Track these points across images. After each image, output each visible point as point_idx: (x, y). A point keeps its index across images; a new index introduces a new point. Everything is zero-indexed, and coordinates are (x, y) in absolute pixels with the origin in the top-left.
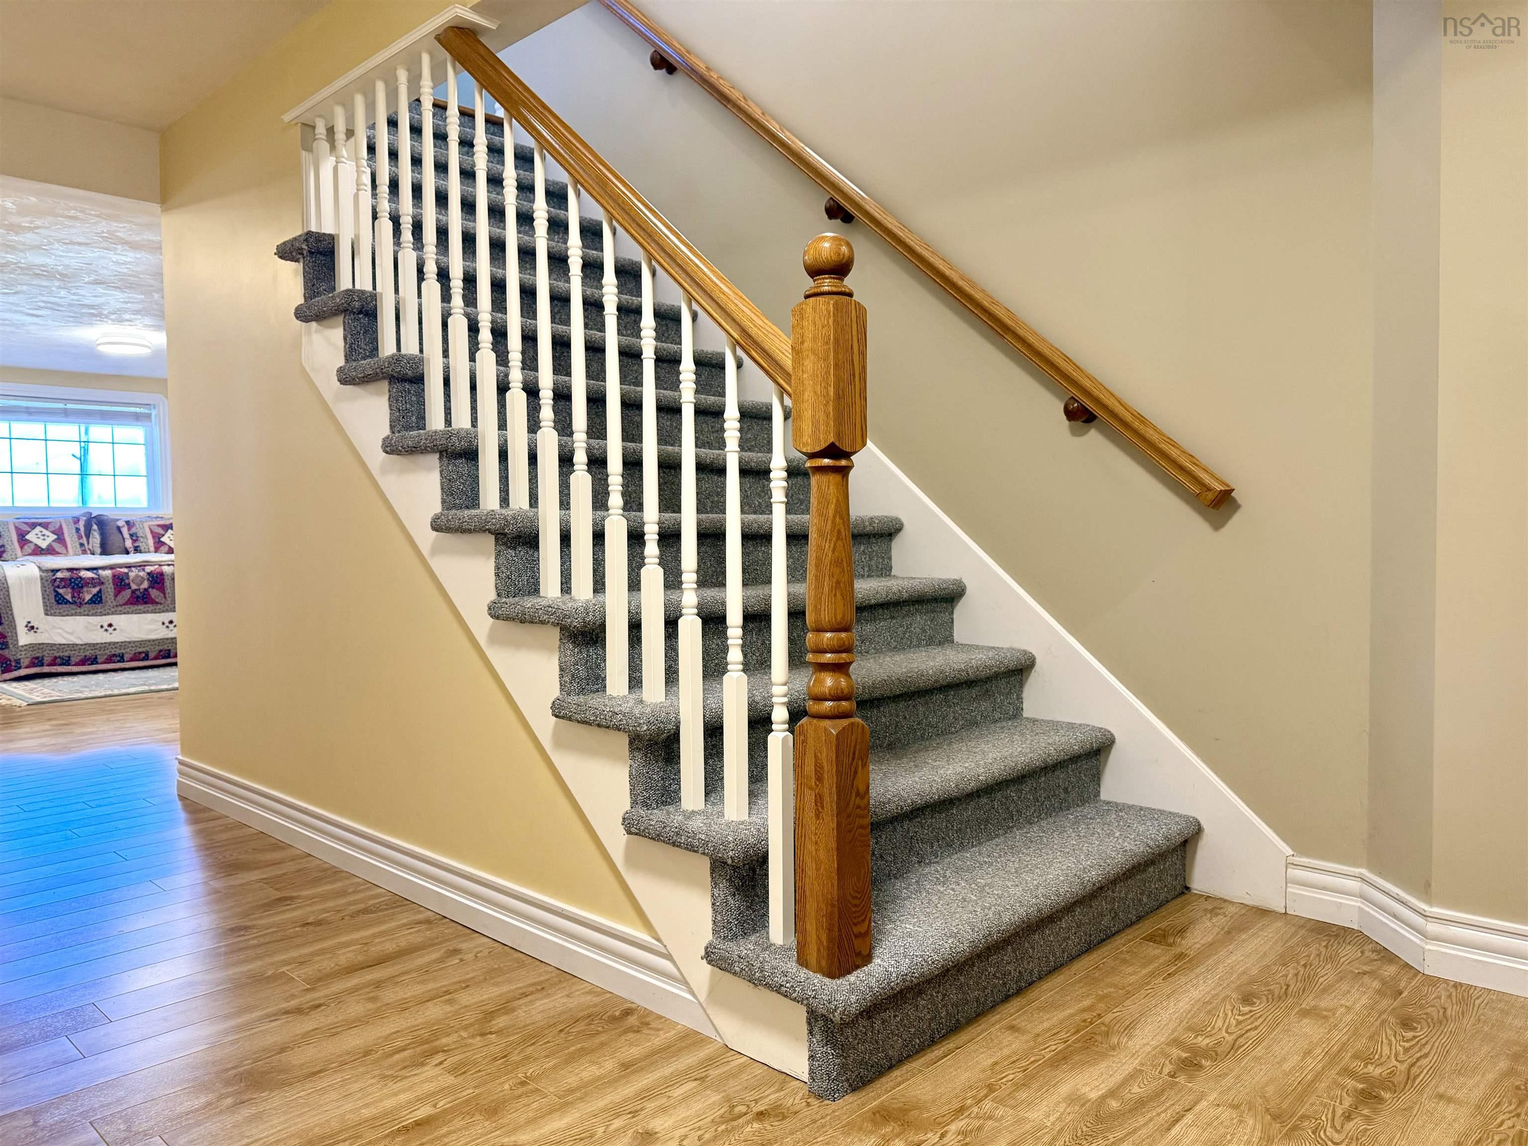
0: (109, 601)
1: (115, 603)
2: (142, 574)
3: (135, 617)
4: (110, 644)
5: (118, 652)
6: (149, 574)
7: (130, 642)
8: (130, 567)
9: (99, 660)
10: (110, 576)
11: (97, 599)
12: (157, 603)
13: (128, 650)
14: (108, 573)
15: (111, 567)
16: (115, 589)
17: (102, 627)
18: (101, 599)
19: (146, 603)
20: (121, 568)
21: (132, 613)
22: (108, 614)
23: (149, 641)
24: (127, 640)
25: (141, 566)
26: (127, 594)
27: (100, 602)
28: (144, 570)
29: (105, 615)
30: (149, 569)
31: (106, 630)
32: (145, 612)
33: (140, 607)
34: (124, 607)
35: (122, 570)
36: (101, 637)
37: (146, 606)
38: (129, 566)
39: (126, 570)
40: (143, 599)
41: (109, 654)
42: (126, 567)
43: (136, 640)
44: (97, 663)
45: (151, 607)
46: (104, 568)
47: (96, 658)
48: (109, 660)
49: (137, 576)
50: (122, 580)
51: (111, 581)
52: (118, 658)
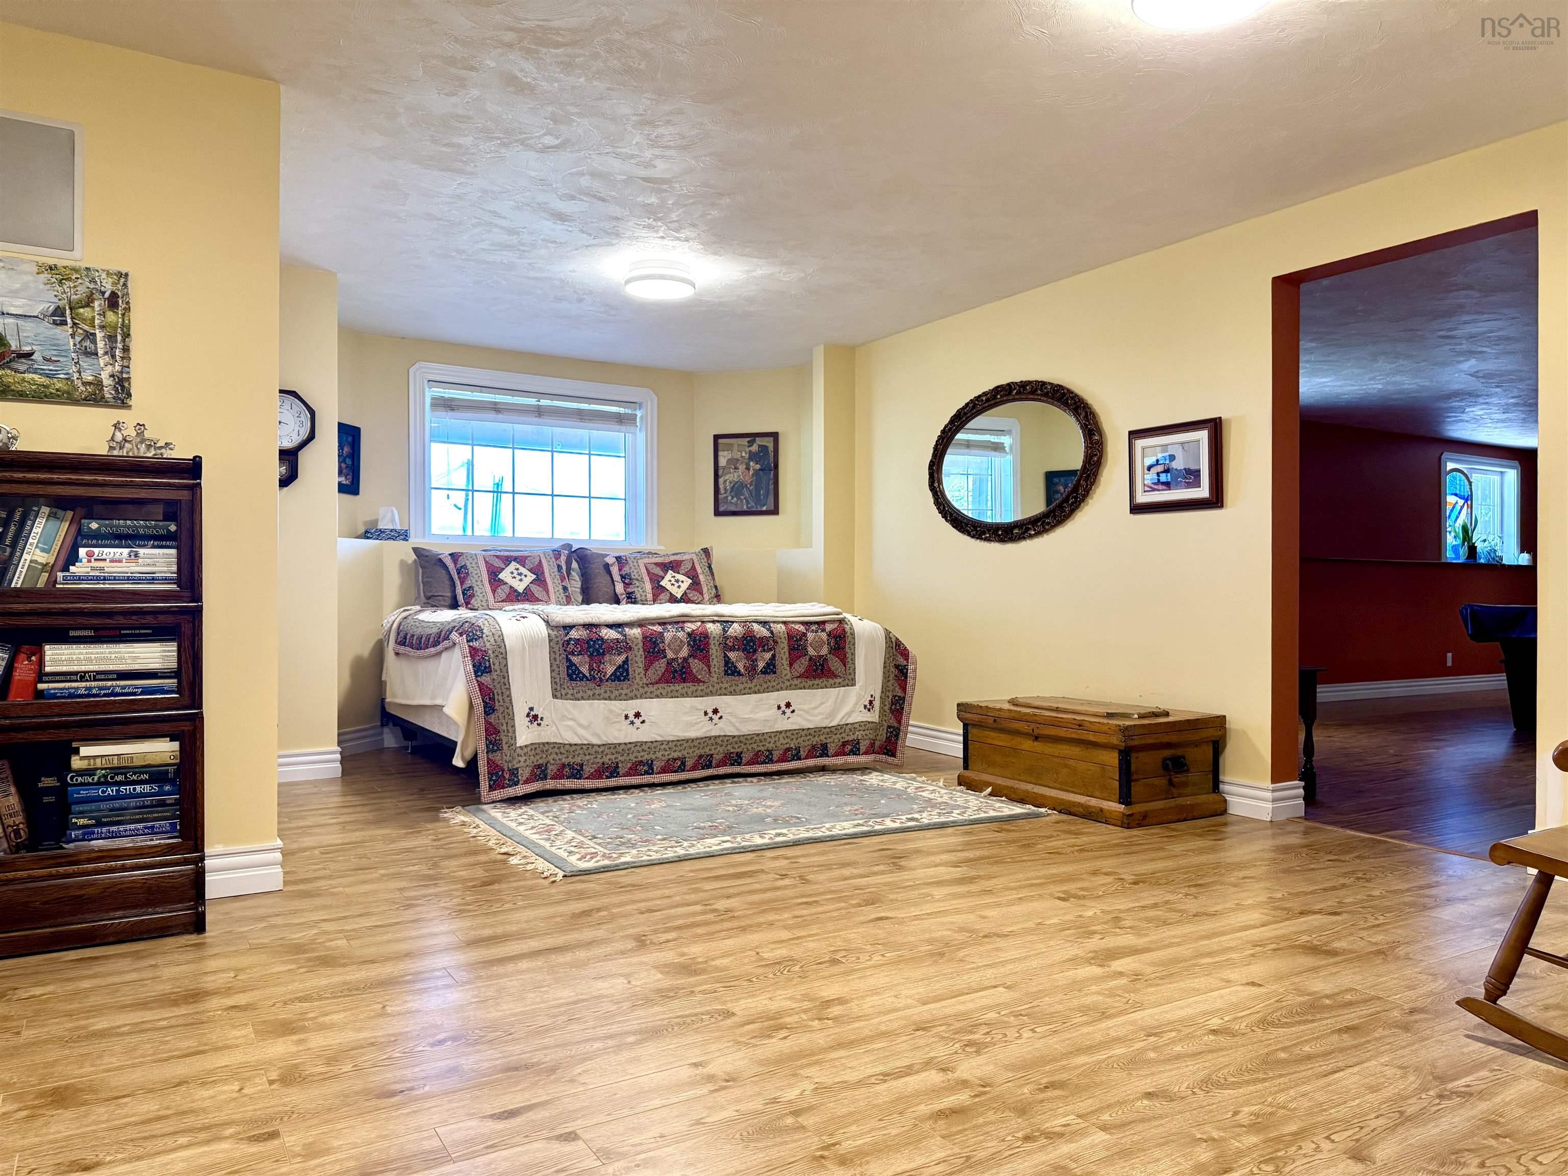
0: (638, 678)
1: (645, 681)
2: (681, 634)
3: (670, 703)
4: (636, 744)
5: (646, 757)
6: (689, 635)
7: (662, 743)
8: (664, 624)
9: (622, 771)
10: (640, 637)
11: (621, 674)
12: (699, 681)
13: (659, 755)
14: (635, 632)
15: (640, 623)
16: (646, 657)
17: (627, 717)
18: (628, 674)
19: (684, 681)
20: (653, 624)
21: (666, 696)
22: (636, 697)
23: (687, 741)
24: (659, 739)
25: (679, 621)
26: (660, 666)
27: (626, 678)
28: (682, 628)
29: (632, 699)
30: (690, 627)
31: (632, 723)
32: (683, 696)
33: (677, 687)
34: (656, 686)
35: (654, 628)
36: (624, 734)
37: (685, 685)
38: (663, 622)
39: (658, 628)
40: (681, 675)
41: (634, 760)
42: (659, 624)
43: (671, 738)
44: (618, 775)
45: (690, 687)
46: (631, 624)
47: (617, 767)
48: (633, 771)
49: (675, 638)
50: (655, 644)
51: (641, 644)
52: (646, 768)
